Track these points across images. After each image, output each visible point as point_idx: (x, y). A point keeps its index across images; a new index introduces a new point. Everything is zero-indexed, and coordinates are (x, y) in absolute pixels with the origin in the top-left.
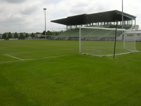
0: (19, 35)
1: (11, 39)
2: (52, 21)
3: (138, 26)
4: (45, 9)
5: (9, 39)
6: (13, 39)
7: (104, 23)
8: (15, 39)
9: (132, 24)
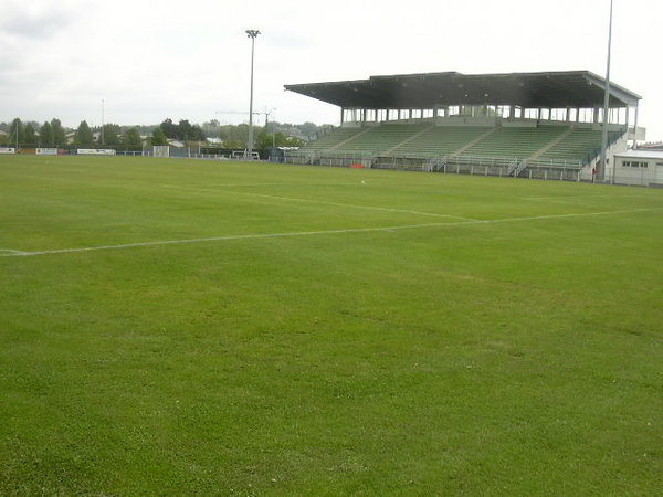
0: (97, 135)
1: (86, 151)
2: (288, 88)
3: (644, 130)
4: (253, 34)
5: (79, 151)
6: (94, 151)
7: (512, 112)
8: (101, 152)
9: (627, 124)
